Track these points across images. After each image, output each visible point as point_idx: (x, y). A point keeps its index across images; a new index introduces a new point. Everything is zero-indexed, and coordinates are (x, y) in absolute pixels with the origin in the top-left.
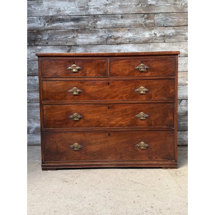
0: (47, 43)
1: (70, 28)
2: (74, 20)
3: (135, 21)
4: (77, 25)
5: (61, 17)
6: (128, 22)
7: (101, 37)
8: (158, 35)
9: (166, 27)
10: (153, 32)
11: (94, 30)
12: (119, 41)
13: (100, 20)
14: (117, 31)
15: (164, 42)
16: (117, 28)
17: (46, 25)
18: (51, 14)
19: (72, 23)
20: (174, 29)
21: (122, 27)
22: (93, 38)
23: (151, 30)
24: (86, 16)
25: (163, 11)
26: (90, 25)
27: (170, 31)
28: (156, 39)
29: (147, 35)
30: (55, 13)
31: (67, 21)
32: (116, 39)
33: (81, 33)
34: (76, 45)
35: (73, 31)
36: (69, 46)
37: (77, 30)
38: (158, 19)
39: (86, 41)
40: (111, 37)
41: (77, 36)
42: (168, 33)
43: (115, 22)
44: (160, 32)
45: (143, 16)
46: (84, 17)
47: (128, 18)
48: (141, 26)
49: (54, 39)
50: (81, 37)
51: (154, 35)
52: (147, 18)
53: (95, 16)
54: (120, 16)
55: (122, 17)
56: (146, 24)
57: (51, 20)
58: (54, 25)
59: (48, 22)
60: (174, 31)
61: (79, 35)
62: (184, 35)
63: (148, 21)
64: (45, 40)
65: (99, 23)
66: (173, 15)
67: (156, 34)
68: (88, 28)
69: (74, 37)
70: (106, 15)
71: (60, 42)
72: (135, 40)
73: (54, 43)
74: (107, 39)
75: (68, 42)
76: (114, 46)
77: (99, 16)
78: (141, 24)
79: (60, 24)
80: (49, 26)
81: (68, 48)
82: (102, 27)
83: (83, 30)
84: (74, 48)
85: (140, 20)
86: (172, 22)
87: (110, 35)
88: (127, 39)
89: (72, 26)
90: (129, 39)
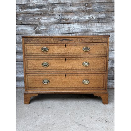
0: (21, 23)
1: (36, 13)
2: (39, 7)
3: (79, 8)
4: (41, 11)
5: (30, 5)
6: (74, 8)
7: (57, 19)
8: (94, 18)
9: (100, 12)
10: (91, 16)
11: (52, 14)
12: (68, 21)
13: (56, 7)
14: (68, 15)
15: (98, 22)
16: (67, 13)
17: (20, 11)
18: (23, 3)
19: (38, 9)
20: (105, 14)
21: (71, 12)
22: (52, 20)
23: (90, 14)
24: (47, 5)
25: (98, 1)
26: (49, 11)
27: (102, 15)
28: (93, 21)
29: (87, 17)
30: (26, 3)
31: (34, 8)
32: (67, 20)
33: (43, 16)
34: (40, 24)
35: (38, 14)
36: (36, 25)
37: (41, 14)
38: (94, 7)
39: (47, 21)
40: (63, 19)
41: (41, 18)
42: (101, 16)
43: (66, 9)
44: (95, 16)
45: (85, 5)
46: (45, 5)
47: (74, 6)
48: (83, 11)
49: (26, 20)
50: (43, 19)
51: (91, 18)
52: (87, 6)
53: (53, 5)
54: (69, 4)
55: (71, 6)
56: (86, 11)
57: (23, 7)
58: (26, 10)
59: (21, 8)
60: (105, 15)
61: (42, 17)
62: (112, 18)
63: (88, 8)
64: (20, 21)
65: (55, 9)
66: (105, 4)
67: (93, 17)
68: (48, 12)
69: (39, 19)
70: (60, 4)
71: (30, 22)
72: (79, 21)
73: (26, 23)
74: (61, 20)
75: (35, 22)
76: (65, 25)
77: (56, 4)
78: (83, 10)
79: (29, 10)
80: (22, 11)
81: (35, 26)
82: (57, 12)
83: (45, 14)
84: (39, 26)
85: (83, 8)
86: (103, 9)
87: (63, 18)
88: (74, 20)
89: (38, 11)
90: (75, 20)
